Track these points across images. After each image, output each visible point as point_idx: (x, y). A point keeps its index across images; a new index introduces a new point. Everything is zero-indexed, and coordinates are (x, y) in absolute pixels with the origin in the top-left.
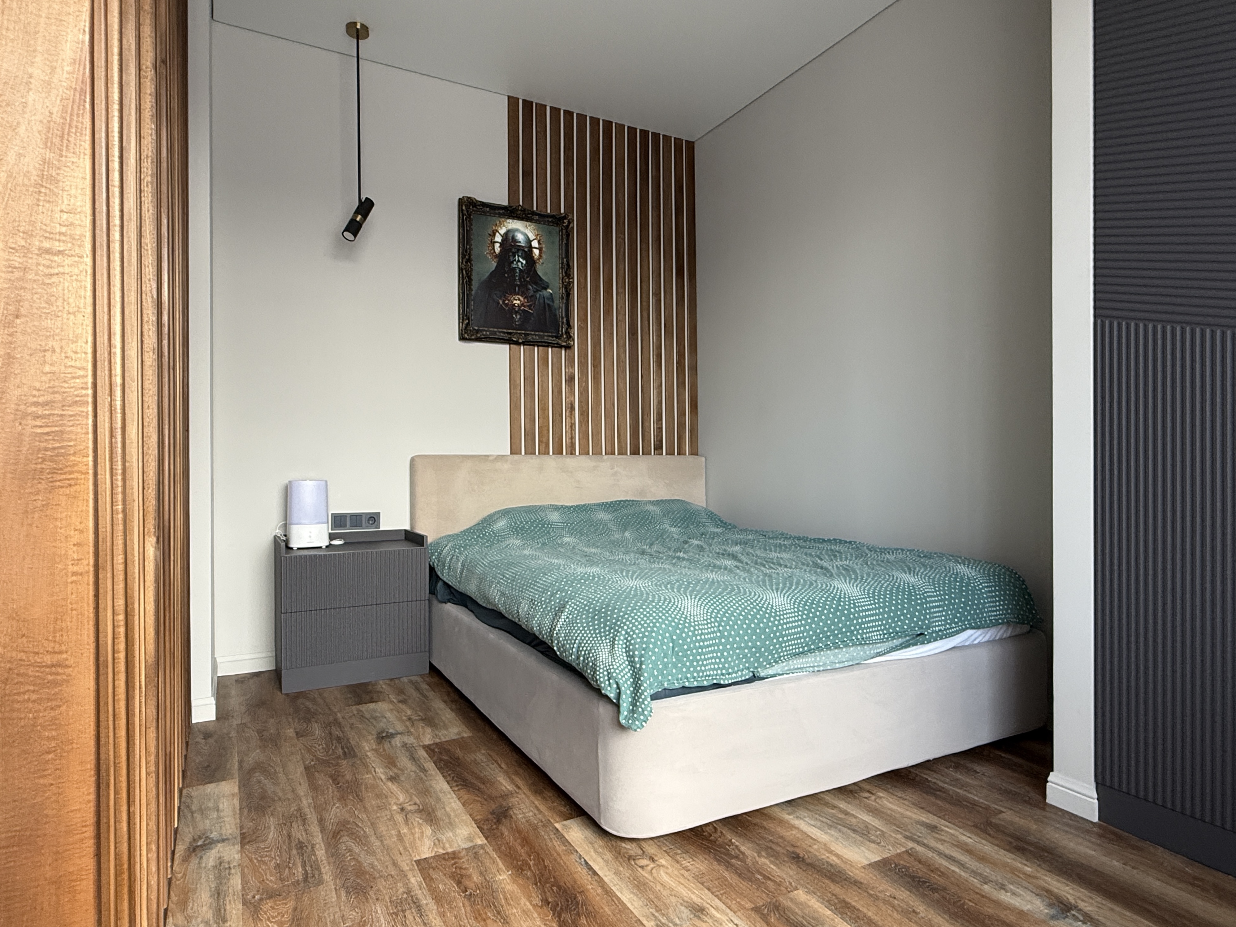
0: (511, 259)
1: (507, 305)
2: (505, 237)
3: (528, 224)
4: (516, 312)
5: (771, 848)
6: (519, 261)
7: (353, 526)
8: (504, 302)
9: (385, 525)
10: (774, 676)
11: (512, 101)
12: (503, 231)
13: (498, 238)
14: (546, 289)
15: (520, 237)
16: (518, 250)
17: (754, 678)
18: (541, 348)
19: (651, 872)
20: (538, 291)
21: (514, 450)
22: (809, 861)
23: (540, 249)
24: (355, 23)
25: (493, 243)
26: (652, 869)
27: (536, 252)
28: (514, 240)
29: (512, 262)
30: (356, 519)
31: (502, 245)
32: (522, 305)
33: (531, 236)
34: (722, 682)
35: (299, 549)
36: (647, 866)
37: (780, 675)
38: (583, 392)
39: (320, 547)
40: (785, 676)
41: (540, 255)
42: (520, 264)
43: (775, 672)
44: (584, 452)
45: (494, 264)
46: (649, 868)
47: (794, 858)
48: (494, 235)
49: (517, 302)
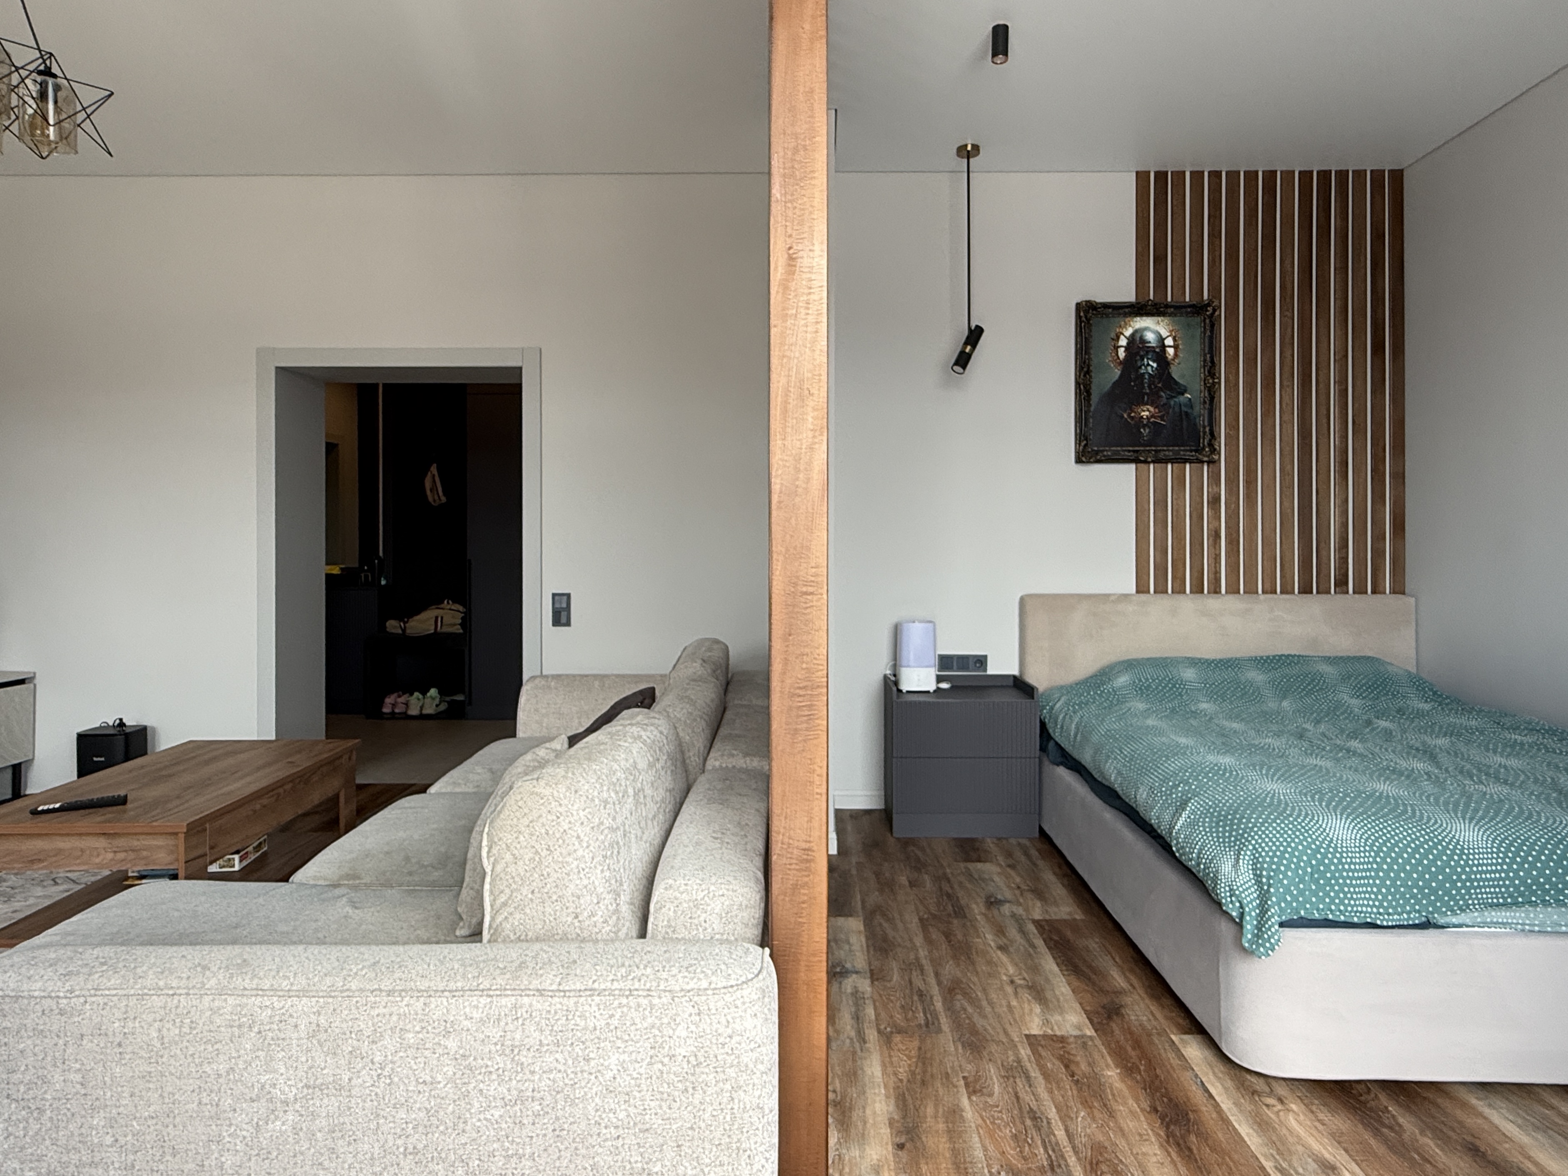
0: (1139, 364)
1: (1132, 418)
2: (1131, 339)
3: (1160, 319)
4: (1144, 426)
5: (1441, 1131)
6: (1148, 365)
7: (959, 669)
8: (1129, 415)
9: (992, 670)
10: (1460, 926)
11: (1142, 177)
12: (1128, 332)
13: (1123, 342)
14: (1183, 394)
15: (1150, 337)
16: (1147, 352)
17: (1426, 925)
18: (1176, 465)
19: (1277, 1113)
20: (1172, 397)
21: (1142, 588)
22: (1491, 1158)
23: (1176, 347)
24: (966, 146)
25: (1117, 348)
26: (1280, 1111)
27: (1171, 351)
28: (1143, 341)
29: (1140, 367)
30: (963, 661)
31: (1127, 348)
32: (1152, 416)
33: (1164, 333)
34: (1379, 922)
35: (908, 692)
36: (1274, 1106)
37: (1467, 926)
38: (1232, 517)
39: (928, 692)
40: (1476, 929)
41: (1176, 355)
42: (1149, 368)
43: (1461, 922)
44: (1233, 590)
45: (1117, 372)
46: (1275, 1109)
47: (1470, 1149)
48: (1118, 338)
49: (1145, 414)
